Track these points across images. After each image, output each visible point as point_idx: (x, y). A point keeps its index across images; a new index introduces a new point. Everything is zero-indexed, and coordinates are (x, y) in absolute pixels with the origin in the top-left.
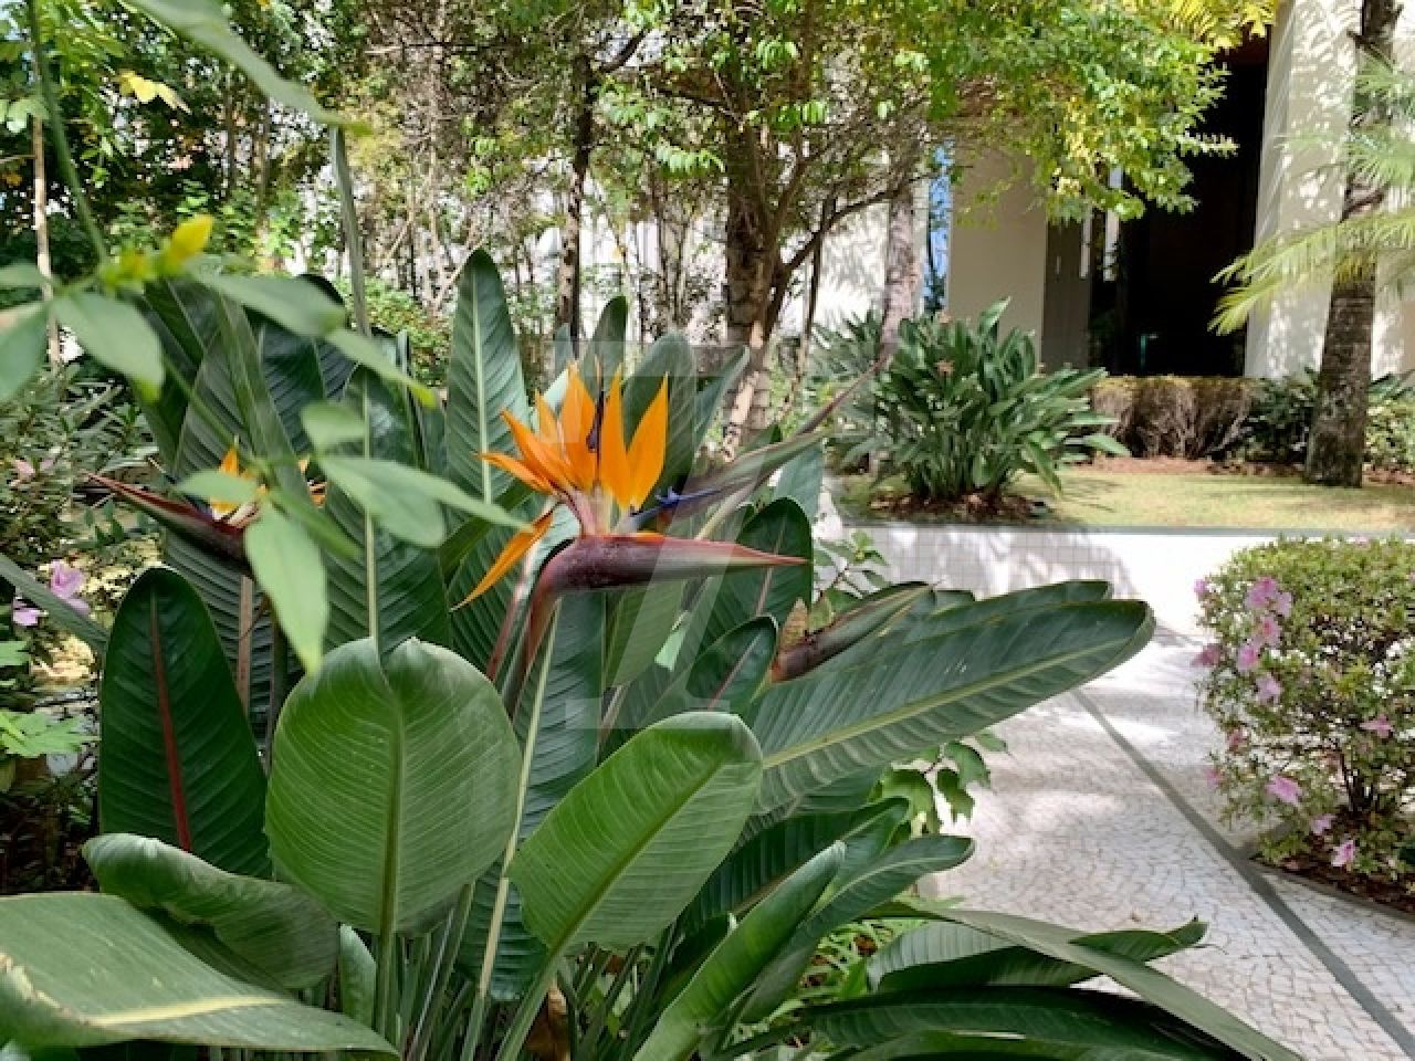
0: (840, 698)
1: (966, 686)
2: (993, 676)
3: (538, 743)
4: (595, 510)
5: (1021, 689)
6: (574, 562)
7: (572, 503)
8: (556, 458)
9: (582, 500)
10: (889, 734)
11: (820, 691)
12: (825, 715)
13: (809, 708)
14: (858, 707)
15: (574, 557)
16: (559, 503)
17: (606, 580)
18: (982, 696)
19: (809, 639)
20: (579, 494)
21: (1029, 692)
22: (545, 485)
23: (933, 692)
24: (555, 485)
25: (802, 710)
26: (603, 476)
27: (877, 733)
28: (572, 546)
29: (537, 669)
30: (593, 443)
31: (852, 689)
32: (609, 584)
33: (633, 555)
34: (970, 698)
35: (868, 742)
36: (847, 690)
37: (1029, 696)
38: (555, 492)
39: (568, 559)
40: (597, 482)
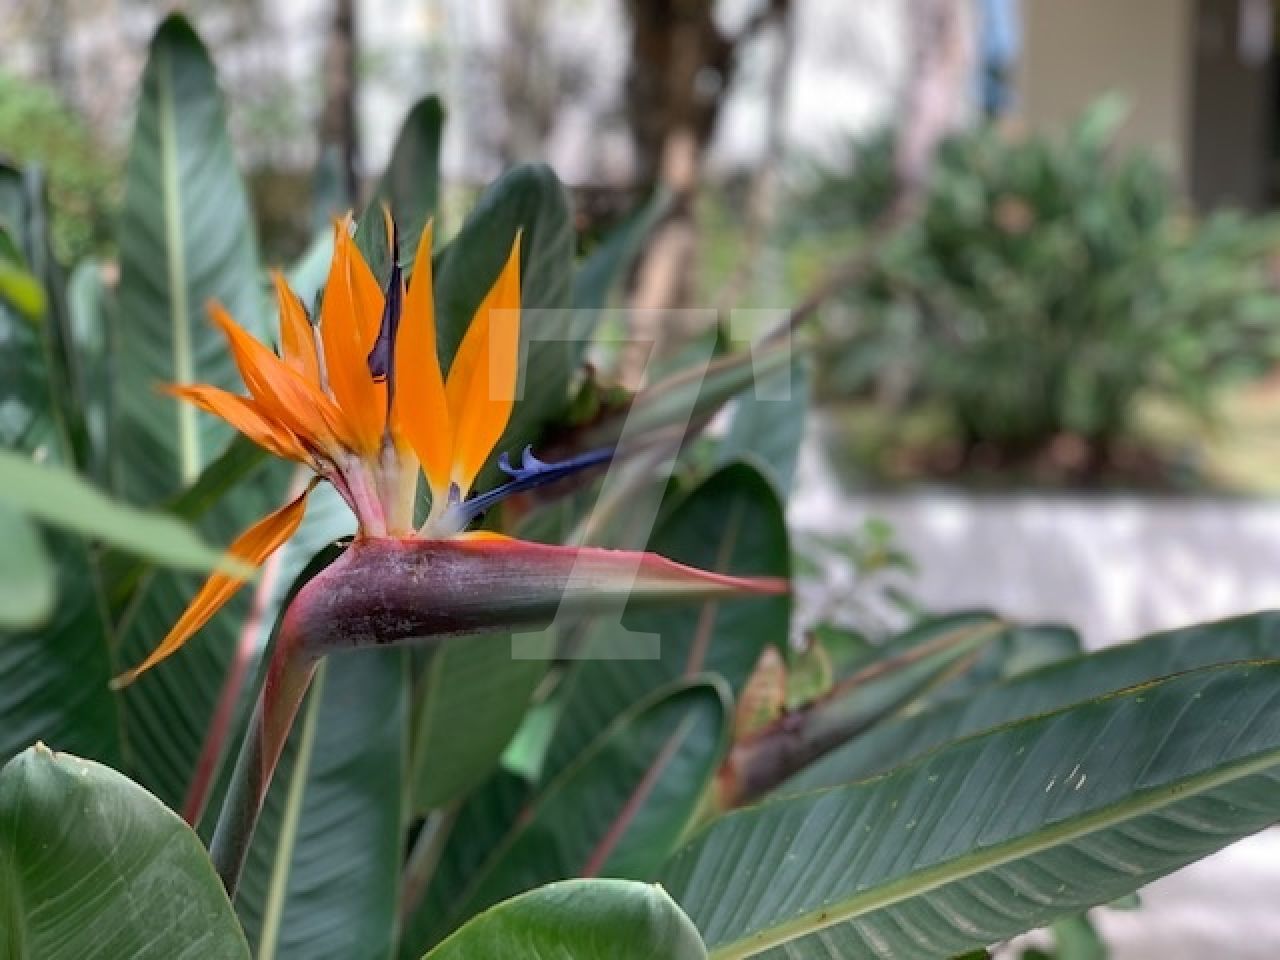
0: (851, 838)
1: (1086, 815)
2: (1138, 796)
3: (286, 922)
4: (386, 493)
5: (1190, 821)
6: (347, 591)
7: (342, 480)
8: (312, 395)
9: (360, 473)
10: (940, 905)
11: (811, 824)
12: (821, 869)
13: (791, 857)
14: (883, 853)
15: (346, 580)
16: (317, 479)
17: (407, 626)
18: (1116, 833)
19: (786, 723)
20: (354, 461)
21: (1205, 827)
22: (291, 444)
23: (1024, 827)
24: (309, 445)
25: (778, 860)
26: (398, 429)
27: (918, 901)
28: (342, 561)
29: (282, 785)
30: (381, 366)
31: (871, 822)
32: (413, 633)
33: (458, 578)
34: (1092, 838)
35: (902, 921)
36: (861, 822)
37: (1207, 835)
38: (309, 458)
39: (336, 585)
40: (388, 439)
